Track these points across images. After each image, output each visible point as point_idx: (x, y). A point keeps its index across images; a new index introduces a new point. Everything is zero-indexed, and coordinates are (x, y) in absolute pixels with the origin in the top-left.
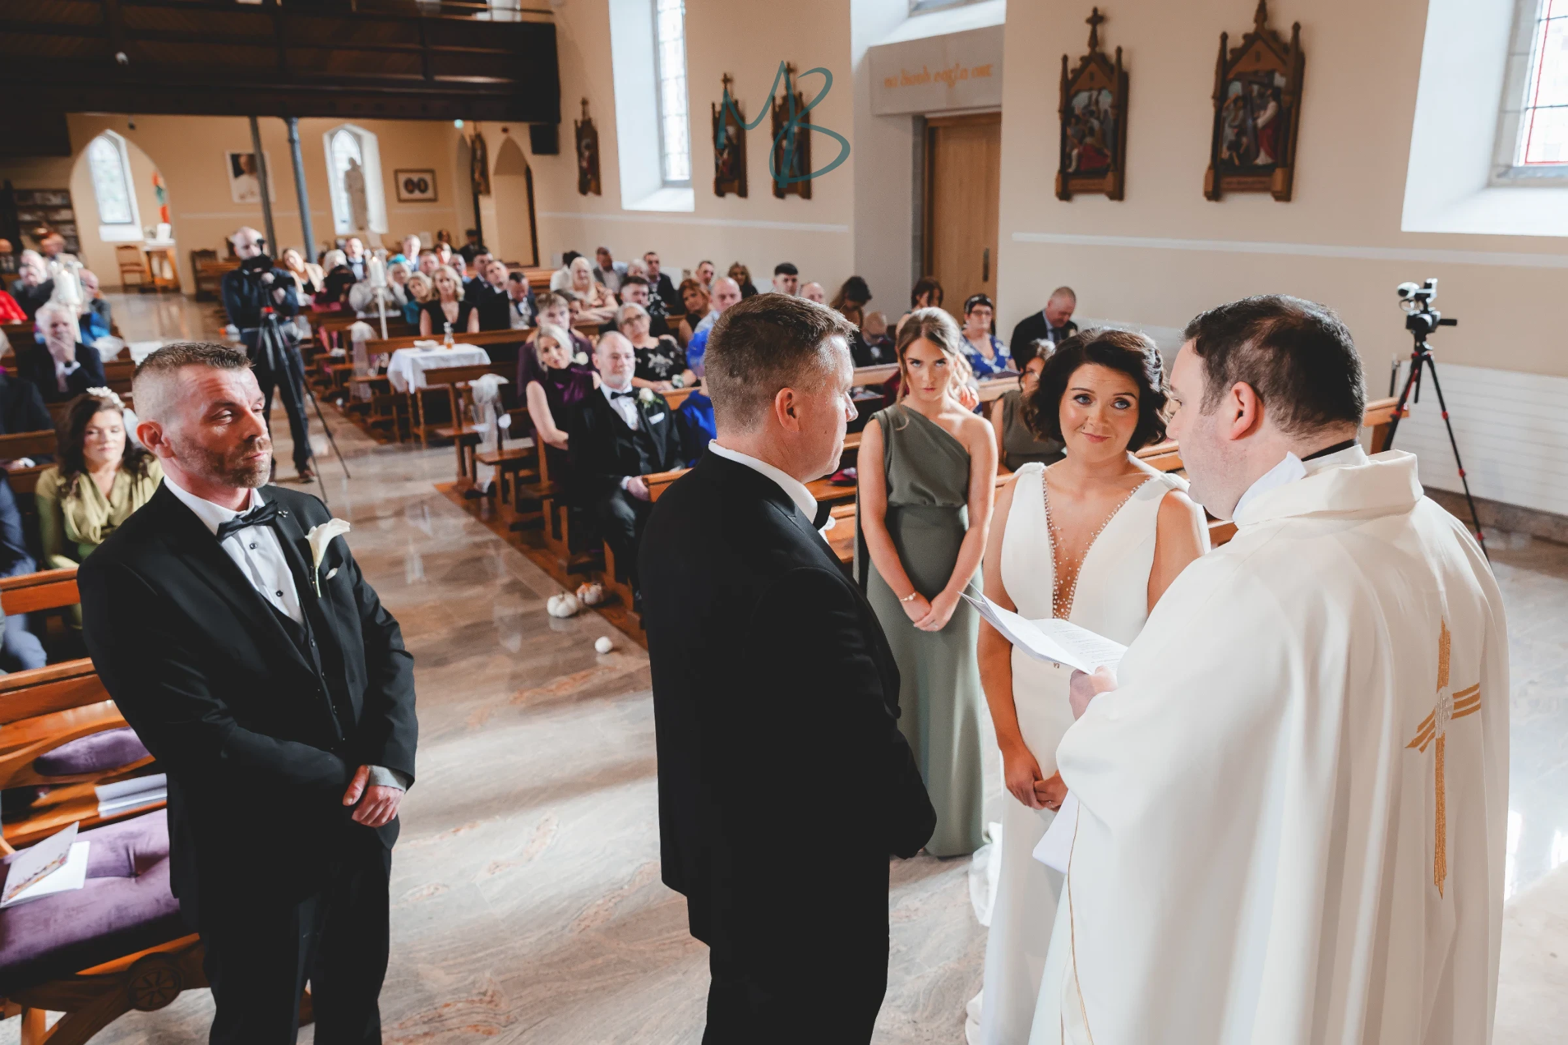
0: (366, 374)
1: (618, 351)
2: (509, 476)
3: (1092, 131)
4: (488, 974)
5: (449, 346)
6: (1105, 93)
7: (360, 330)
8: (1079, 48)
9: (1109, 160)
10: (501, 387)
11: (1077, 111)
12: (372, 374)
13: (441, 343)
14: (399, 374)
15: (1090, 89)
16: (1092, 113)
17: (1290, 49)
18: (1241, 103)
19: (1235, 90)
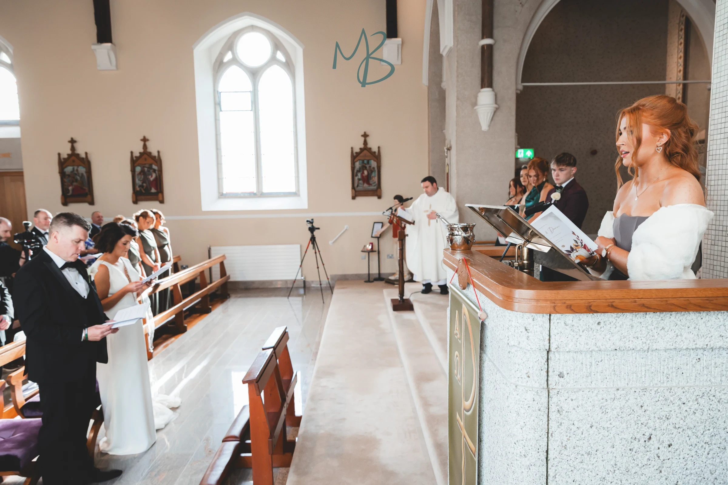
3: (76, 181)
8: (66, 151)
9: (87, 191)
11: (67, 173)
15: (73, 166)
16: (76, 174)
17: (157, 158)
18: (142, 173)
19: (138, 169)
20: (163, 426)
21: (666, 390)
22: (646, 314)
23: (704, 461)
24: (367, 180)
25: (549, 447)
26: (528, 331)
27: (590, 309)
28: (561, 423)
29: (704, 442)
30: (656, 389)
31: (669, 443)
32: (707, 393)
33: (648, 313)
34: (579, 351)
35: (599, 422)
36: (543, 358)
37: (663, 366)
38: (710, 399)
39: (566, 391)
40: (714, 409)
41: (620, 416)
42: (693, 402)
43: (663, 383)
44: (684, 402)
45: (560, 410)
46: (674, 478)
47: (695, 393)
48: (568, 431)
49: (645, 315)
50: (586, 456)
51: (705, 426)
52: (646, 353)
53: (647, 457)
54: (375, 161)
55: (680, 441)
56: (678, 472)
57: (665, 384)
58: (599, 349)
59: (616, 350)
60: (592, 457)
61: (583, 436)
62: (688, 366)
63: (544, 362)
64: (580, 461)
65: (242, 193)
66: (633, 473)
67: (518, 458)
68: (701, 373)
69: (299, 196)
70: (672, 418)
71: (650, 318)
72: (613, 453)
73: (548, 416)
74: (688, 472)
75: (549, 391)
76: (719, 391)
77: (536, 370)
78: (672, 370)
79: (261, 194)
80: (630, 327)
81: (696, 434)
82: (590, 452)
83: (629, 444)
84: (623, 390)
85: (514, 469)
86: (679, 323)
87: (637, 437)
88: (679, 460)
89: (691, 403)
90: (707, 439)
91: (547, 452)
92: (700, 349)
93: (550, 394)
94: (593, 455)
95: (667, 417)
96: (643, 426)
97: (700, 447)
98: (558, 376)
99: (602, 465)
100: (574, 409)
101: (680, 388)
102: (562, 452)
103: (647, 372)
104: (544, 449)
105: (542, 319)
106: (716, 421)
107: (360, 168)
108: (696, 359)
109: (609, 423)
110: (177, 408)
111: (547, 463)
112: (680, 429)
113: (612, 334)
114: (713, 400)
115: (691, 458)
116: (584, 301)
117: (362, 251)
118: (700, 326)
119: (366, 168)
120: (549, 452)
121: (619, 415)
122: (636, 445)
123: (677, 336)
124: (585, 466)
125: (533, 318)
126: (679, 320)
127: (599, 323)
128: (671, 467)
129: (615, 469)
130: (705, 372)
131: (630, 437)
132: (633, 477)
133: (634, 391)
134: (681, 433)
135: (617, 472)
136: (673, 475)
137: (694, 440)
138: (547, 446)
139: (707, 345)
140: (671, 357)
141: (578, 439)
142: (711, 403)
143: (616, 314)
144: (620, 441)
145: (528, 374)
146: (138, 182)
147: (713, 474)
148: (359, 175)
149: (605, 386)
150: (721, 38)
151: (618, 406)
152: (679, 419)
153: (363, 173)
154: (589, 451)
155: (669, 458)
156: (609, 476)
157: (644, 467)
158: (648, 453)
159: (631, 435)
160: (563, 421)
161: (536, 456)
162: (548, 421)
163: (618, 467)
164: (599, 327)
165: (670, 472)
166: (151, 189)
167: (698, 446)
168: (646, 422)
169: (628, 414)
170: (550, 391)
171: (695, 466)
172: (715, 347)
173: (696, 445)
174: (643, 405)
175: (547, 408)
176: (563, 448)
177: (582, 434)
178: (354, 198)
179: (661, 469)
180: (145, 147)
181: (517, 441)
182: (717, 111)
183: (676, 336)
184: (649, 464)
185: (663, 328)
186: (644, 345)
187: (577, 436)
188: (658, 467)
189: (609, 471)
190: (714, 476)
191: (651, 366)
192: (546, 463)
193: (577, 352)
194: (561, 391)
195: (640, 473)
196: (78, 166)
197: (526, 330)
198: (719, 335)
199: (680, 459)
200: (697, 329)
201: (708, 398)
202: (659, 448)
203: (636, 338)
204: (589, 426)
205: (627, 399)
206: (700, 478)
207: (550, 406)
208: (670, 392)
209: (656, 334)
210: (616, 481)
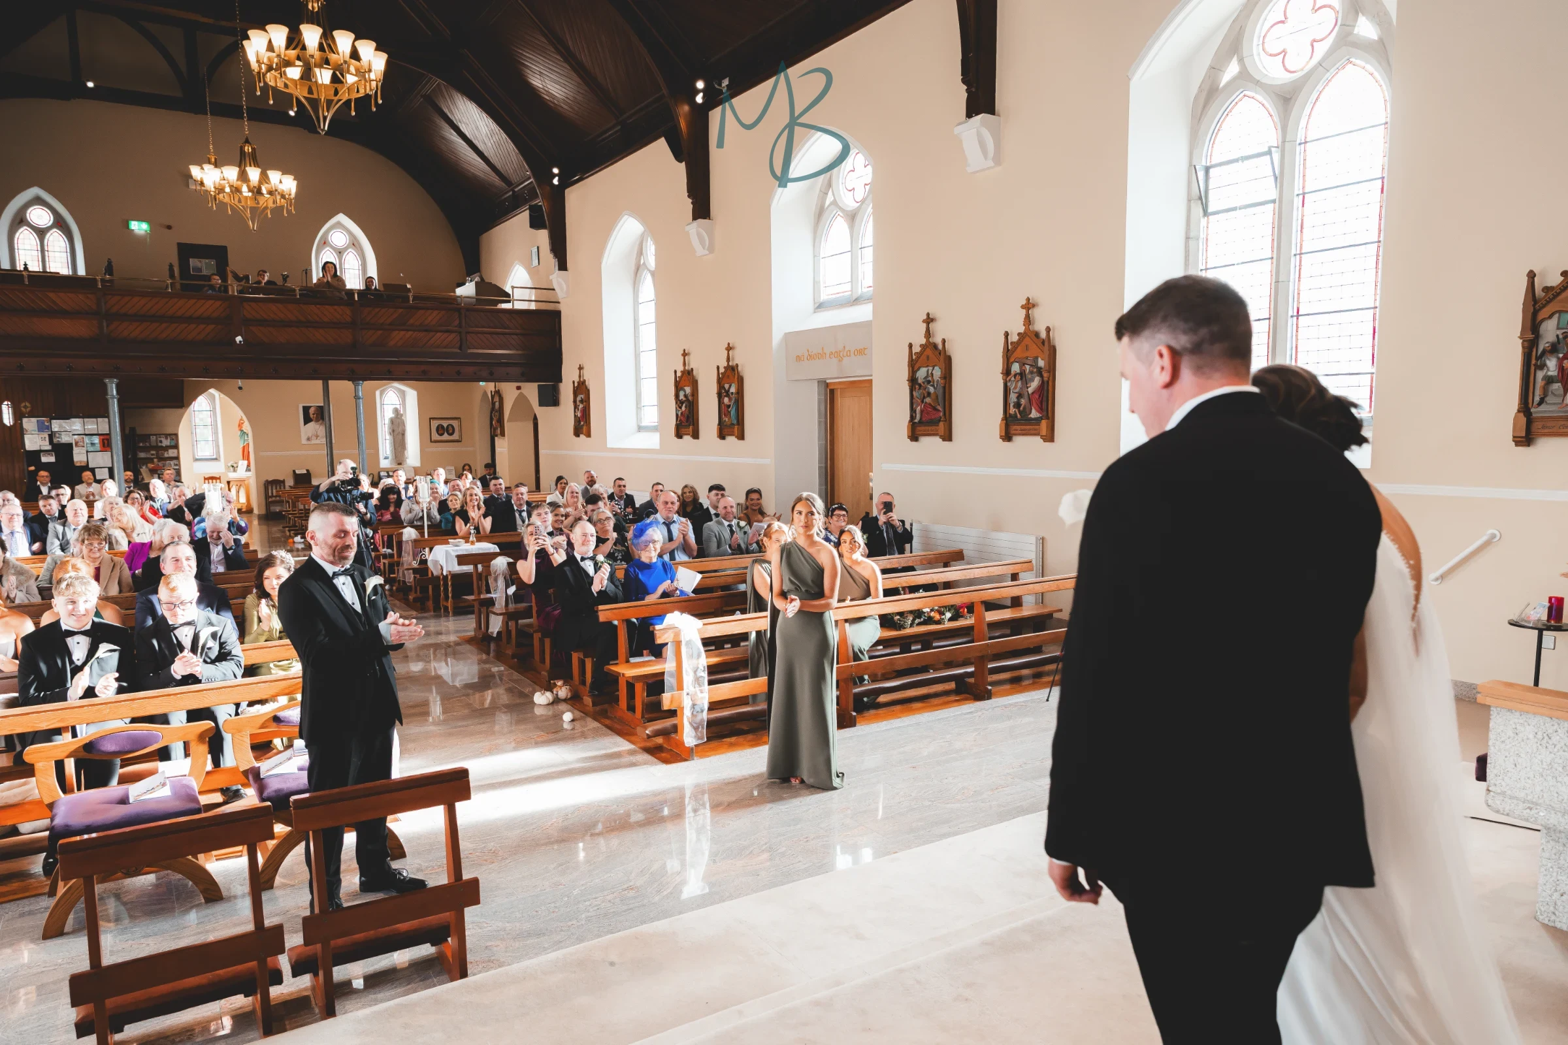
0: (410, 564)
1: (587, 532)
2: (512, 624)
3: (929, 394)
4: (492, 844)
5: (473, 543)
6: (937, 368)
7: (409, 533)
8: (919, 340)
9: (941, 414)
10: (509, 564)
11: (920, 381)
12: (415, 564)
13: (467, 542)
14: (436, 562)
15: (927, 366)
16: (929, 382)
17: (1046, 342)
18: (1020, 377)
107: (1557, 342)
148: (1551, 363)
166: (1030, 411)
178: (1521, 442)
180: (1028, 320)
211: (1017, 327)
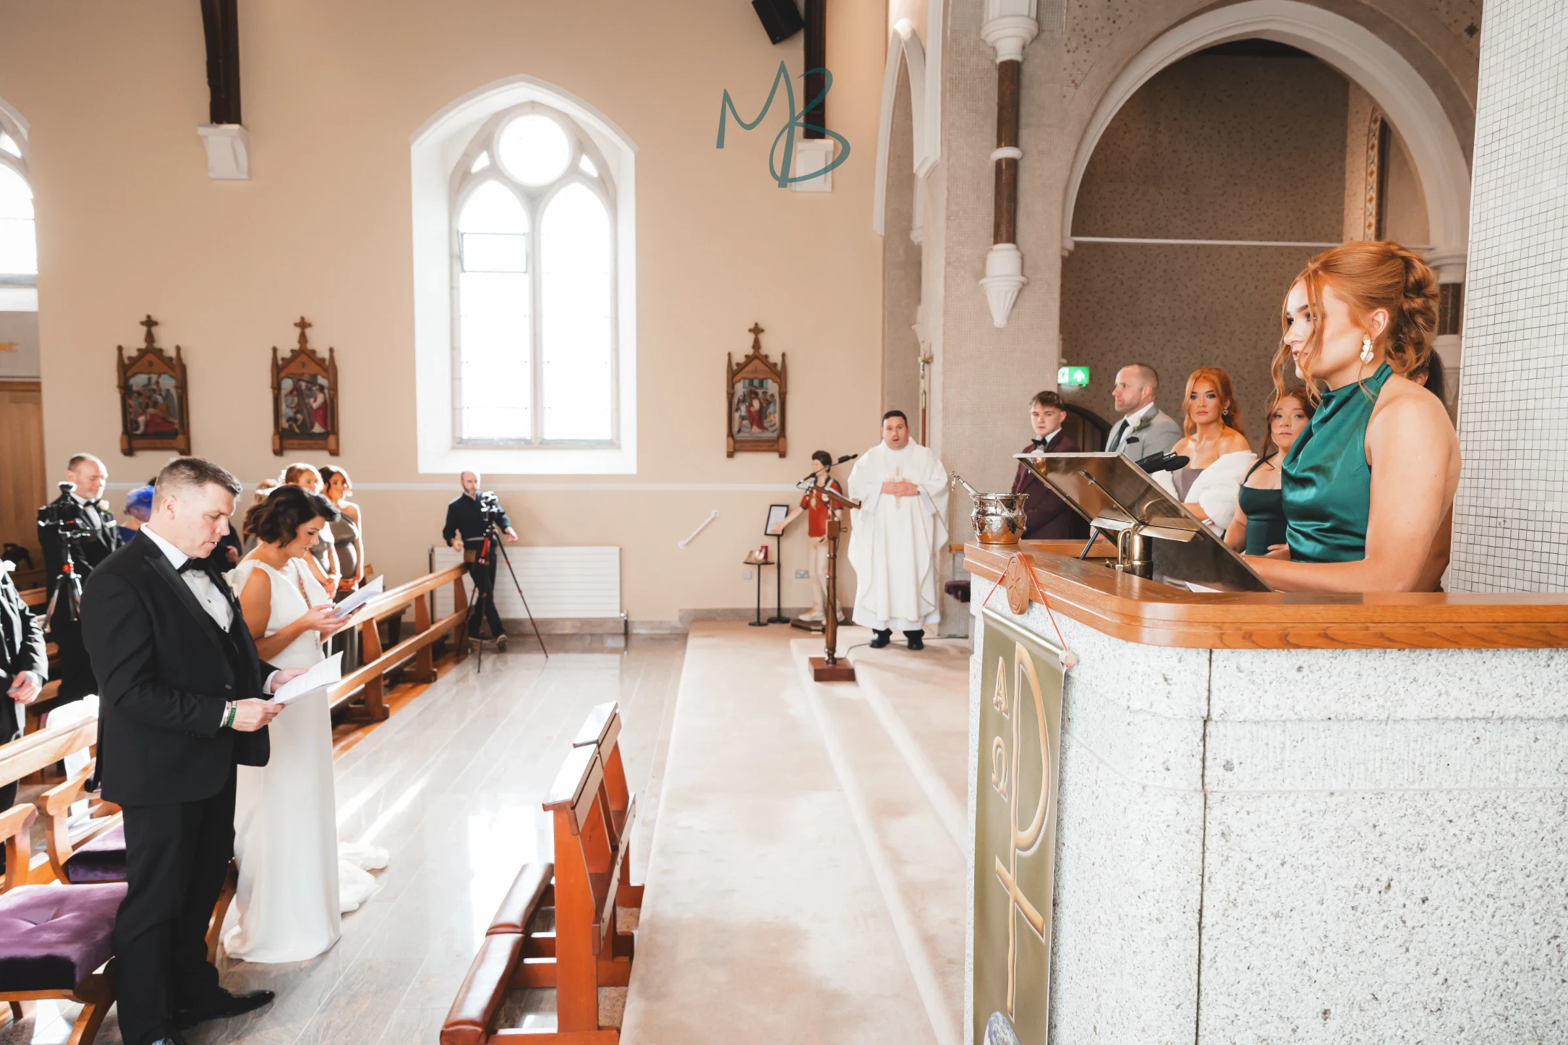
3: (155, 404)
8: (134, 343)
9: (177, 427)
11: (135, 388)
16: (154, 391)
17: (327, 363)
18: (295, 393)
19: (287, 384)
20: (356, 906)
21: (1418, 795)
22: (1385, 653)
23: (1486, 930)
24: (758, 419)
25: (1204, 904)
26: (1169, 681)
27: (1285, 641)
28: (1227, 857)
29: (1486, 894)
30: (1400, 794)
31: (1423, 896)
32: (1492, 801)
33: (1388, 650)
34: (1263, 719)
35: (1296, 856)
36: (1197, 733)
37: (1414, 750)
38: (1497, 813)
39: (1238, 797)
40: (1504, 833)
41: (1335, 845)
42: (1467, 818)
43: (1414, 782)
44: (1451, 819)
45: (1226, 832)
46: (1431, 962)
47: (1470, 802)
48: (1241, 871)
49: (1383, 655)
50: (1271, 919)
51: (1488, 864)
52: (1383, 725)
53: (1384, 922)
54: (774, 381)
55: (1443, 892)
56: (1439, 951)
57: (1417, 786)
58: (1300, 717)
59: (1330, 719)
60: (1284, 922)
61: (1267, 882)
62: (1458, 751)
63: (1198, 740)
64: (1261, 929)
65: (501, 440)
66: (1357, 952)
67: (1144, 925)
68: (1481, 765)
69: (619, 447)
70: (1428, 849)
71: (1392, 661)
72: (1322, 914)
73: (1204, 845)
74: (1457, 950)
75: (1205, 796)
76: (1514, 797)
77: (1183, 755)
78: (1429, 759)
79: (541, 443)
80: (1356, 676)
81: (1471, 879)
82: (1280, 913)
83: (1351, 897)
84: (1342, 794)
85: (1137, 946)
86: (1443, 670)
87: (1367, 884)
88: (1441, 929)
89: (1464, 820)
90: (1491, 889)
91: (1201, 911)
92: (1480, 719)
93: (1208, 801)
94: (1284, 918)
95: (1421, 846)
96: (1376, 863)
97: (1478, 904)
98: (1222, 768)
99: (1302, 937)
100: (1252, 830)
101: (1445, 792)
102: (1229, 912)
103: (1384, 761)
104: (1194, 908)
105: (1196, 659)
106: (1507, 855)
107: (745, 396)
108: (1473, 739)
109: (1315, 857)
110: (382, 870)
111: (1200, 935)
112: (1442, 869)
113: (1323, 688)
114: (1502, 816)
115: (1462, 924)
116: (1274, 626)
117: (746, 563)
118: (1480, 676)
119: (757, 394)
120: (1204, 913)
121: (1334, 841)
122: (1363, 899)
123: (1440, 695)
124: (1269, 940)
125: (1178, 657)
126: (1444, 664)
127: (1300, 669)
128: (1427, 942)
129: (1324, 945)
130: (1489, 763)
131: (1353, 885)
132: (1356, 960)
133: (1361, 797)
134: (1445, 876)
135: (1328, 950)
136: (1429, 957)
137: (1468, 890)
138: (1200, 900)
139: (1493, 712)
140: (1428, 733)
141: (1257, 888)
142: (1499, 820)
143: (1330, 650)
144: (1335, 892)
145: (1167, 764)
146: (286, 411)
147: (1500, 954)
148: (743, 408)
149: (1308, 788)
150: (1487, 159)
151: (1331, 826)
152: (1441, 851)
153: (751, 405)
154: (1277, 909)
155: (1422, 924)
156: (1312, 957)
157: (1378, 942)
158: (1385, 915)
159: (1355, 880)
160: (1232, 853)
161: (1179, 920)
162: (1204, 852)
163: (1330, 941)
164: (1299, 676)
165: (1423, 951)
166: (312, 427)
167: (1474, 901)
168: (1382, 856)
169: (1350, 840)
170: (1209, 796)
171: (1470, 938)
172: (1506, 717)
173: (1471, 899)
174: (1376, 824)
175: (1202, 827)
176: (1231, 905)
177: (1266, 878)
178: (730, 455)
179: (1407, 945)
180: (303, 338)
181: (1144, 893)
182: (1479, 293)
183: (1437, 694)
184: (1386, 935)
185: (1415, 680)
186: (1381, 710)
187: (1256, 882)
188: (1402, 941)
189: (1314, 949)
190: (1503, 958)
191: (1391, 751)
192: (1198, 934)
193: (1259, 722)
194: (1227, 795)
195: (1370, 952)
196: (160, 375)
197: (1166, 680)
198: (1514, 694)
199: (1442, 925)
200: (1476, 683)
201: (1493, 812)
202: (1404, 906)
203: (1367, 698)
204: (1279, 862)
205: (1348, 811)
206: (1478, 963)
207: (1207, 824)
208: (1426, 800)
209: (1402, 691)
210: (1327, 968)
211: (288, 344)
